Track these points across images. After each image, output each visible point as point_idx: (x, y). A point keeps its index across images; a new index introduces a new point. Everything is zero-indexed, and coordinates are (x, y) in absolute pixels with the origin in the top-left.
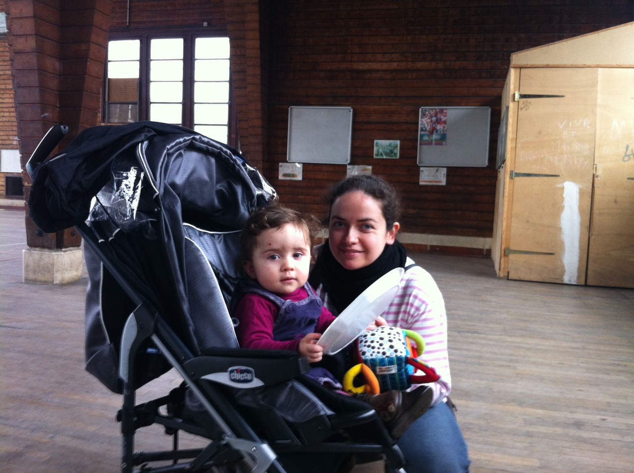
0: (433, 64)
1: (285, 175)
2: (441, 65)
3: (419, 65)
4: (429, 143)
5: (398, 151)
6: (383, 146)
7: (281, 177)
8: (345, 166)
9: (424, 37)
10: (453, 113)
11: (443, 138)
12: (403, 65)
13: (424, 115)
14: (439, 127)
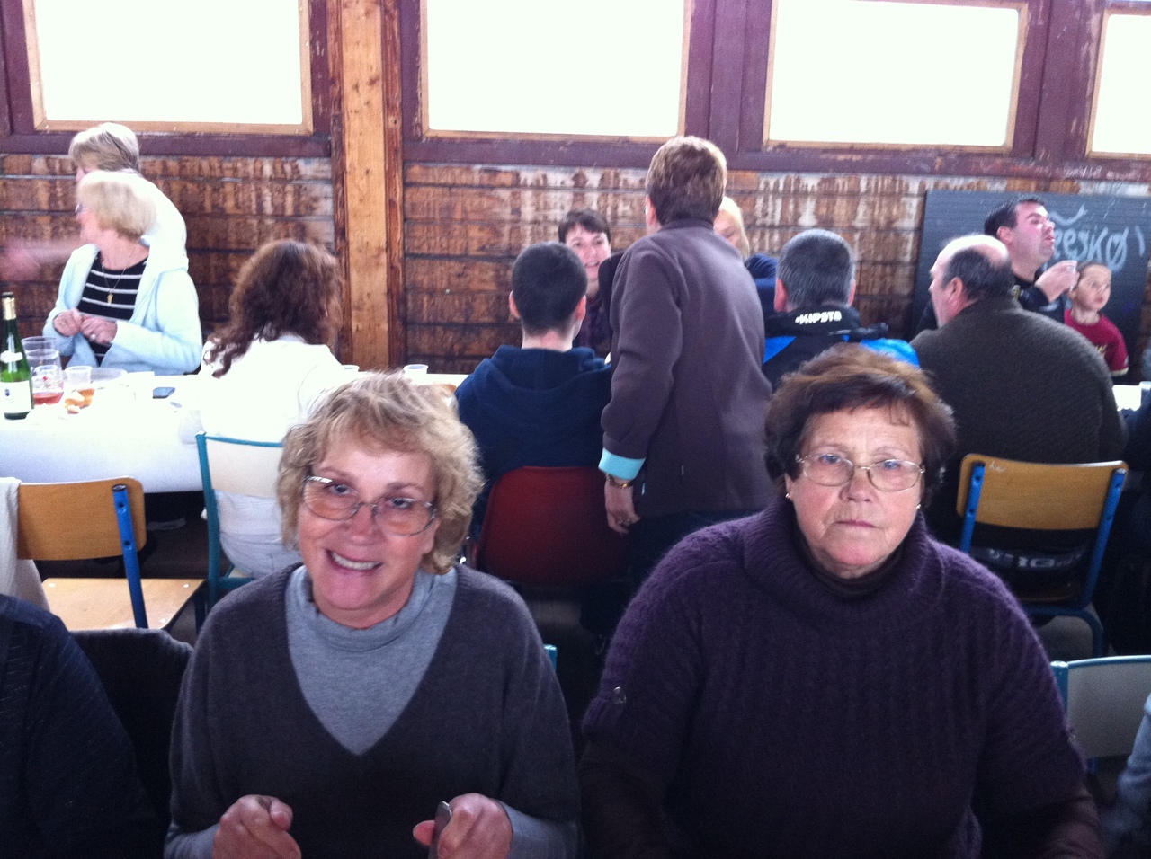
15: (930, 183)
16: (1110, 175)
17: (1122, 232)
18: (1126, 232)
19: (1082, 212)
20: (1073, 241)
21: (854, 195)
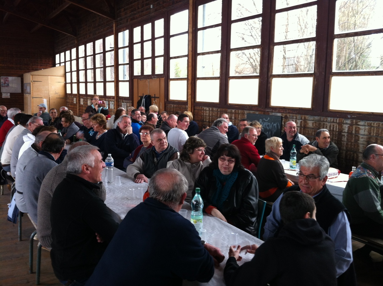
0: (3, 65)
2: (6, 65)
4: (4, 86)
10: (10, 78)
11: (8, 85)
13: (2, 79)
14: (7, 82)
15: (248, 112)
16: (273, 111)
17: (275, 123)
18: (276, 123)
19: (269, 119)
20: (267, 125)
21: (238, 114)
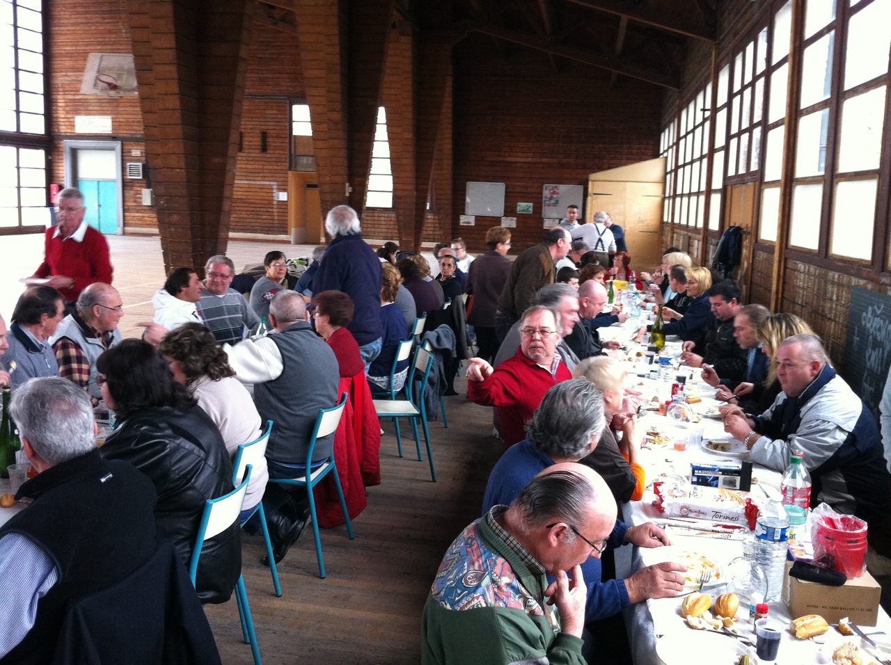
0: (551, 160)
1: (464, 223)
2: (555, 161)
3: (544, 160)
4: (549, 205)
5: (531, 209)
6: (524, 206)
7: (461, 224)
8: (500, 217)
9: (546, 144)
10: (563, 188)
11: (557, 202)
12: (535, 160)
13: (546, 189)
14: (555, 196)
